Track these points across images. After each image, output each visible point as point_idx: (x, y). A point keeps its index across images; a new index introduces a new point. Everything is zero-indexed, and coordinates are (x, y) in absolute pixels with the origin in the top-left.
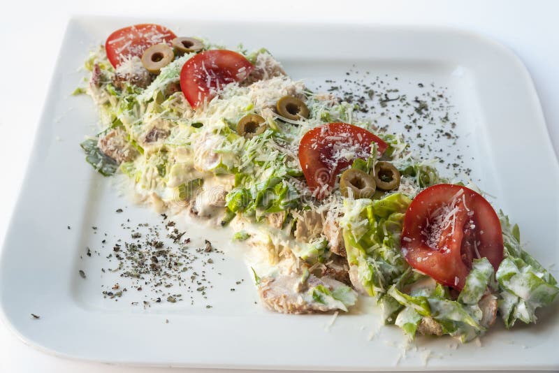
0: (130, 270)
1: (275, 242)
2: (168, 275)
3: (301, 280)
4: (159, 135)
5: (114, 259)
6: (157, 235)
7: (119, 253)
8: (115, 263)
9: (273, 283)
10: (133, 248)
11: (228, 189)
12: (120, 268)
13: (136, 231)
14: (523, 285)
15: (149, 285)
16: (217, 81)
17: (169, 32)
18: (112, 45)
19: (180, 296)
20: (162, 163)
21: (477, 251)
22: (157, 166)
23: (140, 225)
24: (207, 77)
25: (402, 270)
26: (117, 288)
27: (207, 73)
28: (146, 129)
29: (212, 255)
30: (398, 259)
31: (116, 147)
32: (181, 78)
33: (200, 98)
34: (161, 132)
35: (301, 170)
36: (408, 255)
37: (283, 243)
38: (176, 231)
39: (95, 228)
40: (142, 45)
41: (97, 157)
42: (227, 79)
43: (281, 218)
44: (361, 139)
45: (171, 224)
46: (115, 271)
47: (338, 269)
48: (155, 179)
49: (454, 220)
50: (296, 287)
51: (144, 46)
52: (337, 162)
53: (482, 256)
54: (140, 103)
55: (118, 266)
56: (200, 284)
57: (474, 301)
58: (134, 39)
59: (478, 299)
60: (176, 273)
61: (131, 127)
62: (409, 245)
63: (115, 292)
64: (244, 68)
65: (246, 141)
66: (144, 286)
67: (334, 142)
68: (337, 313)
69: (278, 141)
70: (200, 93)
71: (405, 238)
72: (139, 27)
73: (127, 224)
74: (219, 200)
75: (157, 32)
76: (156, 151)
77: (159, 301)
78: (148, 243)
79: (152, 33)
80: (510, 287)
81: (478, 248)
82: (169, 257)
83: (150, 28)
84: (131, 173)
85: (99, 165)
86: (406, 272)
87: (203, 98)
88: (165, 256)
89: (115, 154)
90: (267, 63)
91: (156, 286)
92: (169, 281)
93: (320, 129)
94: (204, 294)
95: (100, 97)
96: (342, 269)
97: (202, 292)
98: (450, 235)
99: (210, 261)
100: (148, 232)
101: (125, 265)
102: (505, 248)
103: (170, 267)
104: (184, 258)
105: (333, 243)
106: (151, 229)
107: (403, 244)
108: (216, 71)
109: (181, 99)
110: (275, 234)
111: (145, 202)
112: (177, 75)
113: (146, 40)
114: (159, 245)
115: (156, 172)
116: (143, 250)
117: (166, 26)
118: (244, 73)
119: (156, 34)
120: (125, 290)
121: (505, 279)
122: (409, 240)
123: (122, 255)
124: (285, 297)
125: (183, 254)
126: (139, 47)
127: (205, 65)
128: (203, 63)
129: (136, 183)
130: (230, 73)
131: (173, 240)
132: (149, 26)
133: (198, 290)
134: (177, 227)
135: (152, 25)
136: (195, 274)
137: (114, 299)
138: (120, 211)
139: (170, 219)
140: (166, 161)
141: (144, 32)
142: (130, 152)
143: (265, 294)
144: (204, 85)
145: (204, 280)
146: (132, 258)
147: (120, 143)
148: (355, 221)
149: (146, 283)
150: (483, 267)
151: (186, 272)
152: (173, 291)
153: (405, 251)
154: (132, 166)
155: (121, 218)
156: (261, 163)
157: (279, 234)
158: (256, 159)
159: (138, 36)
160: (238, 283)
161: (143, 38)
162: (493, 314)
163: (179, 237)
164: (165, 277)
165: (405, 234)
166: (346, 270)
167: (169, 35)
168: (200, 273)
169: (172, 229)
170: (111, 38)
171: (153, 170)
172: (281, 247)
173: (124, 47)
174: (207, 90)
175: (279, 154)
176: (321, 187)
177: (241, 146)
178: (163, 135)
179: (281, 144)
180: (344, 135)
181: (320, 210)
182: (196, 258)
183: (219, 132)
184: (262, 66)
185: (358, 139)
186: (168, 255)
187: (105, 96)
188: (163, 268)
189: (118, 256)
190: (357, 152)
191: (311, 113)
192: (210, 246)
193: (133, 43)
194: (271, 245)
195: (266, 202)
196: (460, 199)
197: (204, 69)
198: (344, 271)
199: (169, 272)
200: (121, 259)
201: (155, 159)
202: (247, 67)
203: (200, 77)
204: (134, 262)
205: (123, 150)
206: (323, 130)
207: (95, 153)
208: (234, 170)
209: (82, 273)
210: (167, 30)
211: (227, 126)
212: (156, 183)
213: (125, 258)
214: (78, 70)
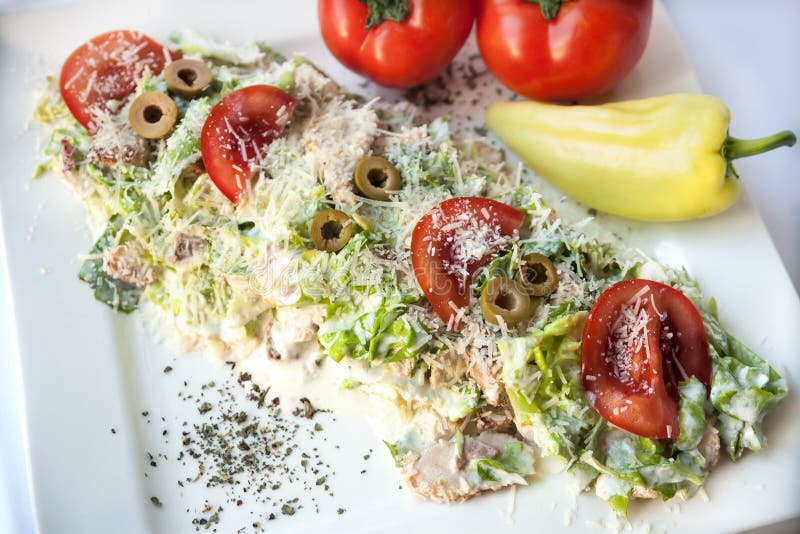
0: (215, 472)
1: (407, 397)
2: (271, 468)
3: (456, 451)
4: (193, 246)
5: (188, 458)
6: (233, 399)
7: (192, 446)
8: (192, 465)
9: (420, 461)
10: (208, 432)
11: (317, 320)
12: (202, 474)
13: (202, 401)
14: (747, 405)
15: (250, 492)
16: (254, 144)
17: (145, 39)
18: (70, 88)
19: (296, 500)
20: (207, 286)
21: (676, 361)
22: (201, 292)
23: (204, 387)
24: (239, 143)
25: (593, 424)
26: (209, 509)
27: (237, 137)
28: (171, 241)
29: (318, 418)
30: (586, 412)
31: (132, 269)
32: (203, 153)
33: (239, 185)
34: (195, 240)
35: (422, 293)
36: (598, 402)
37: (417, 397)
38: (257, 388)
39: (145, 414)
40: (113, 75)
41: (108, 286)
42: (265, 134)
43: (408, 365)
44: (487, 216)
45: (245, 377)
46: (197, 479)
47: (499, 420)
48: (203, 310)
49: (645, 335)
50: (453, 465)
51: (116, 76)
52: (466, 265)
53: (690, 377)
54: (150, 197)
55: (198, 471)
56: (316, 472)
57: (693, 446)
58: (98, 65)
59: (698, 442)
60: (278, 461)
61: (149, 240)
62: (595, 385)
63: (207, 516)
64: (283, 108)
65: (330, 257)
66: (244, 497)
67: (453, 232)
68: (514, 487)
69: (377, 250)
70: (237, 177)
71: (588, 377)
72: (98, 41)
73: (187, 392)
74: (307, 335)
75: (127, 43)
76: (196, 270)
77: (272, 517)
78: (226, 418)
79: (121, 49)
80: (732, 412)
81: (678, 355)
82: (261, 436)
83: (116, 39)
84: (165, 301)
85: (116, 301)
86: (598, 425)
87: (243, 183)
88: (255, 434)
89: (132, 279)
90: (311, 86)
91: (259, 491)
92: (275, 477)
93: (430, 217)
94: (327, 488)
95: (83, 189)
96: (504, 418)
97: (323, 486)
98: (646, 362)
99: (318, 428)
100: (219, 397)
101: (207, 466)
102: (711, 347)
103: (268, 453)
104: (281, 432)
105: (491, 396)
106: (220, 391)
107: (586, 386)
108: (246, 125)
109: (210, 187)
110: (404, 387)
111: (199, 345)
112: (194, 149)
113: (115, 62)
114: (242, 418)
115: (202, 299)
116: (223, 430)
117: (136, 29)
118: (286, 116)
119: (126, 49)
120: (221, 509)
121: (724, 403)
122: (594, 378)
123: (198, 450)
124: (442, 483)
125: (278, 423)
126: (110, 78)
127: (231, 122)
128: (226, 119)
129: (176, 315)
130: (266, 123)
131: (256, 403)
132: (112, 36)
133: (318, 484)
134: (255, 380)
135: (116, 33)
136: (304, 455)
137: (211, 529)
138: (168, 369)
139: (241, 369)
140: (212, 282)
141: (109, 50)
142: (154, 271)
143: (413, 481)
144: (238, 160)
145: (321, 463)
146: (212, 451)
147: (136, 262)
148: (522, 376)
149: (245, 490)
150: (693, 391)
151: (292, 454)
152: (285, 494)
153: (592, 396)
154: (163, 291)
155: (173, 382)
156: (362, 288)
157: (410, 386)
158: (354, 283)
159: (101, 57)
160: (366, 457)
161: (110, 60)
162: (717, 453)
163: (263, 396)
164: (266, 471)
165: (587, 372)
166: (510, 418)
167: (145, 44)
168: (312, 454)
169: (248, 385)
170: (64, 78)
171: (198, 299)
172: (414, 402)
173: (89, 89)
174: (245, 166)
175: (385, 272)
176: (456, 314)
177: (325, 264)
178: (198, 244)
179: (382, 253)
180: (464, 217)
181: (460, 347)
182: (297, 426)
183: (287, 243)
184: (305, 92)
185: (483, 218)
186: (258, 431)
187: (89, 186)
188: (259, 456)
189: (192, 453)
190: (487, 238)
191: (403, 175)
192: (310, 406)
193: (99, 75)
194: (401, 400)
195: (383, 349)
196: (646, 300)
197: (231, 130)
198: (507, 420)
199: (269, 462)
200: (197, 456)
201: (196, 283)
202: (287, 105)
203: (229, 147)
204: (217, 457)
205: (143, 270)
206: (435, 218)
207: (104, 282)
208: (323, 301)
209: (155, 500)
210: (140, 36)
211: (295, 233)
212: (206, 316)
213: (202, 452)
214: (26, 126)
